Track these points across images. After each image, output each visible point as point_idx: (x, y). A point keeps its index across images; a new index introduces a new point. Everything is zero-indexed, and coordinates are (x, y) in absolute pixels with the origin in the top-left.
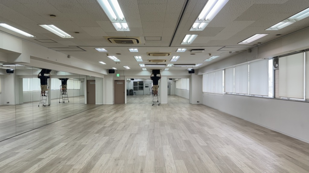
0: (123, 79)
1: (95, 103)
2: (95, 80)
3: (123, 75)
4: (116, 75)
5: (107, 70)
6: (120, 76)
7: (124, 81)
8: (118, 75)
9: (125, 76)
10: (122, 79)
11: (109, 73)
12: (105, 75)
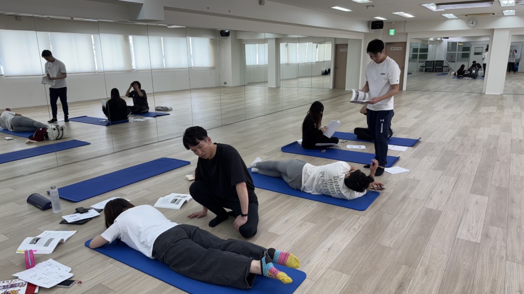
0: (404, 41)
1: (345, 88)
2: (347, 45)
3: (403, 32)
4: (389, 32)
5: (369, 22)
6: (395, 33)
7: (405, 43)
8: (392, 32)
9: (407, 34)
10: (401, 39)
11: (372, 28)
12: (365, 34)
